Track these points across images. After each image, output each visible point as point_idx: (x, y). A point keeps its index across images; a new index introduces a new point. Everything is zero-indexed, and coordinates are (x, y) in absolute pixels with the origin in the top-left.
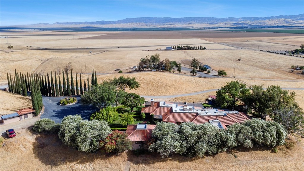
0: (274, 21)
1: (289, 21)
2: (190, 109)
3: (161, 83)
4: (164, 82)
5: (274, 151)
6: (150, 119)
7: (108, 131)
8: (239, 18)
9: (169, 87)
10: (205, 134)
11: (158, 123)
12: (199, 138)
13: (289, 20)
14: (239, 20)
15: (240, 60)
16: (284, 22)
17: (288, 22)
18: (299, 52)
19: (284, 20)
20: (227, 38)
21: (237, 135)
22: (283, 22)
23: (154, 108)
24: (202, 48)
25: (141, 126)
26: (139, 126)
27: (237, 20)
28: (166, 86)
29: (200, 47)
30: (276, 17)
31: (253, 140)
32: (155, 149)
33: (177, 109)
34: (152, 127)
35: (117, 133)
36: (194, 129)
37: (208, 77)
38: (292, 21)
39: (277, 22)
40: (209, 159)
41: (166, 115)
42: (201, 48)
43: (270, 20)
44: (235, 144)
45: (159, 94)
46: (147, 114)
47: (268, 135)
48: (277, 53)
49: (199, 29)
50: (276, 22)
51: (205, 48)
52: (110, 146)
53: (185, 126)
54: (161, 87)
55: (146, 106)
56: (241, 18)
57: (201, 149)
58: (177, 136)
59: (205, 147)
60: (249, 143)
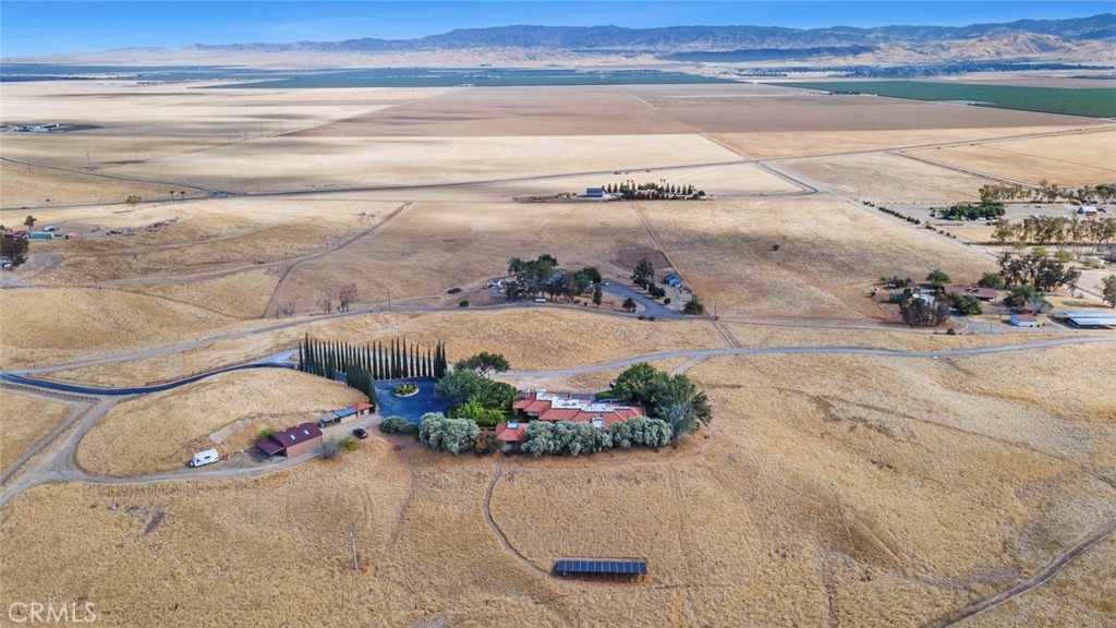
0: (995, 43)
1: (1050, 43)
2: (574, 404)
3: (552, 342)
4: (557, 339)
5: (656, 451)
6: (524, 417)
7: (476, 431)
8: (872, 30)
9: (566, 349)
10: (579, 433)
11: (531, 421)
12: (574, 437)
13: (1052, 37)
14: (872, 36)
15: (776, 248)
16: (1032, 46)
17: (1047, 45)
18: (960, 216)
19: (1032, 40)
20: (796, 134)
21: (614, 435)
22: (1027, 46)
23: (528, 402)
24: (694, 193)
25: (514, 425)
26: (511, 425)
27: (863, 36)
28: (560, 348)
29: (687, 188)
30: (1007, 25)
31: (631, 440)
32: (528, 449)
33: (557, 403)
34: (524, 426)
35: (486, 432)
36: (568, 428)
37: (661, 318)
38: (1061, 43)
39: (1006, 44)
40: (583, 460)
41: (544, 411)
42: (690, 192)
43: (981, 40)
44: (610, 444)
45: (544, 367)
46: (520, 410)
47: (647, 434)
48: (901, 217)
49: (721, 76)
50: (1002, 48)
51: (702, 193)
52: (481, 446)
53: (560, 425)
54: (549, 350)
55: (520, 399)
56: (876, 29)
57: (575, 448)
58: (550, 434)
59: (579, 446)
60: (626, 443)
